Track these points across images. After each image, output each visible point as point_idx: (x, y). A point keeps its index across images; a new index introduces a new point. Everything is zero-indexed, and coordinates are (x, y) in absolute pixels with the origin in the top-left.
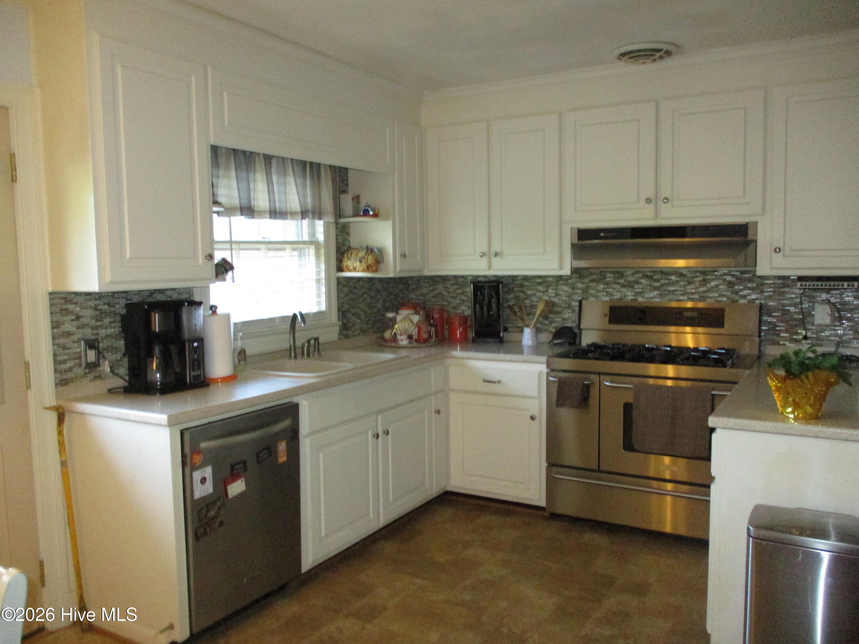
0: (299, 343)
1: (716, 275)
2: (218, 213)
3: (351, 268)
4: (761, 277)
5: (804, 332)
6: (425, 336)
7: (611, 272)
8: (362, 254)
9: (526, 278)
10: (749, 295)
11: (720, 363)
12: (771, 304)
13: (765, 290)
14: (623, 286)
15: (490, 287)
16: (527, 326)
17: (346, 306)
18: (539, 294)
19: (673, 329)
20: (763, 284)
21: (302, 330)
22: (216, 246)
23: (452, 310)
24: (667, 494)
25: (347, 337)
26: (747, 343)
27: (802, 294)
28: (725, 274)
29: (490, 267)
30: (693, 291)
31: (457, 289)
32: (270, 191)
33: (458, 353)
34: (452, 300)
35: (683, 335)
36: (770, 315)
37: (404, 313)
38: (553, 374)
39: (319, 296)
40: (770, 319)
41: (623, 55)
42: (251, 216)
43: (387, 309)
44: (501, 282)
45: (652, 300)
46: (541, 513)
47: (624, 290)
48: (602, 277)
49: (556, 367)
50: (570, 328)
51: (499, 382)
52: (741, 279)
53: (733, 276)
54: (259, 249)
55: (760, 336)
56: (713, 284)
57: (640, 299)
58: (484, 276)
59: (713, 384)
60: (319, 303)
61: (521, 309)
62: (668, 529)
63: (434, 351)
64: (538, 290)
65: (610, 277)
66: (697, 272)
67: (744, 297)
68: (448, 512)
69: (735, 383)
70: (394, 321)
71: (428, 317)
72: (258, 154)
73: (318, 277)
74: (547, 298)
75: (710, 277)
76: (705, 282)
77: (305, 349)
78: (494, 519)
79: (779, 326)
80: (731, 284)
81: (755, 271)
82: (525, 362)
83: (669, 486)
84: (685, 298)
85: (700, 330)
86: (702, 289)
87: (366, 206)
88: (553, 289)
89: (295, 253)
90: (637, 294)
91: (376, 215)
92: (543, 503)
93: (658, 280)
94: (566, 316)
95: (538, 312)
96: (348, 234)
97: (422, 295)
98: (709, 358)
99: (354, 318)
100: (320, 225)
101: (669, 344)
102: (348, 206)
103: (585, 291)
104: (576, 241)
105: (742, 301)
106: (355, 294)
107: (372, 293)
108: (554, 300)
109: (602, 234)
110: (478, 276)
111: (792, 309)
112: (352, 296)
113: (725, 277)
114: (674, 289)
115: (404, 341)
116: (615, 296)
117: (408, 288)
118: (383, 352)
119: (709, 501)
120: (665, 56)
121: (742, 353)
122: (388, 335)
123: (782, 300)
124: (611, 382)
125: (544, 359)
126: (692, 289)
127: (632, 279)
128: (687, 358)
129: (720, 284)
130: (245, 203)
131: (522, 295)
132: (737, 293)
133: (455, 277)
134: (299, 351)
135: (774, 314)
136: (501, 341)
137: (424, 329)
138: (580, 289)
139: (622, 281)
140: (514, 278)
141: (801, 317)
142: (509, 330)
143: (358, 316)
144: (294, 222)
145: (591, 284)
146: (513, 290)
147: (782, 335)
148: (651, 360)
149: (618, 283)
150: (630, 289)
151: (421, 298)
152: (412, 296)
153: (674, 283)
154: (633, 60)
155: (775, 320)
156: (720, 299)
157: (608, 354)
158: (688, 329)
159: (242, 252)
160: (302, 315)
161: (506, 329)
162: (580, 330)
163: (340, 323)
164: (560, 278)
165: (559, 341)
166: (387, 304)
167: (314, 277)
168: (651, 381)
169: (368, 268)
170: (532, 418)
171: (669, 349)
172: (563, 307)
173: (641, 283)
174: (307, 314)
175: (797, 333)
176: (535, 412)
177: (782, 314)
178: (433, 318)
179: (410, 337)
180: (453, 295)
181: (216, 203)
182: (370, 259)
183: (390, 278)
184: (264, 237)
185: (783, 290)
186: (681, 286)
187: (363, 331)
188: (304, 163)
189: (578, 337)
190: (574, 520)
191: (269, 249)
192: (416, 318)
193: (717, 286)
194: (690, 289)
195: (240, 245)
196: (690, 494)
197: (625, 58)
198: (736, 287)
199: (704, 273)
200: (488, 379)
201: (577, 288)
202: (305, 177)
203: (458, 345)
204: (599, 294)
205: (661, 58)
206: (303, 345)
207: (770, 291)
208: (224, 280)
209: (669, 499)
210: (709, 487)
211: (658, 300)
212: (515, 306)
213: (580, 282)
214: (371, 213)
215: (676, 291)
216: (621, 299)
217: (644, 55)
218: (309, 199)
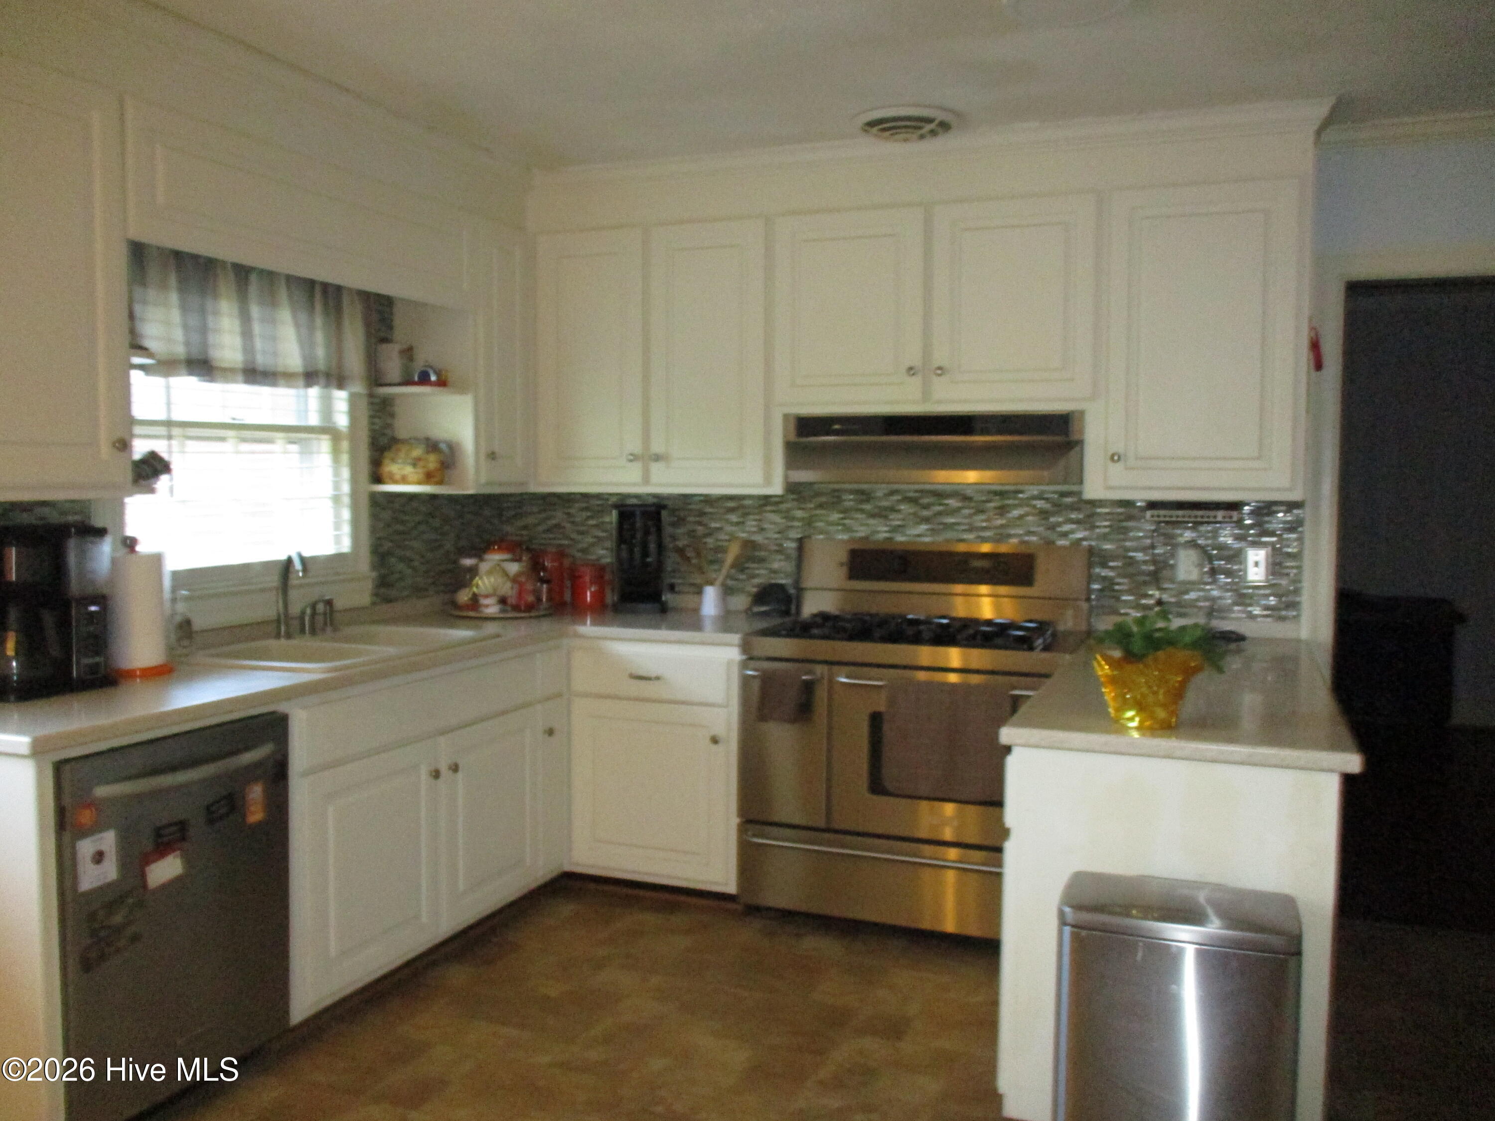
0: (295, 609)
1: (1021, 499)
2: (141, 367)
3: (398, 477)
4: (1093, 503)
5: (1157, 594)
6: (531, 598)
7: (851, 492)
8: (417, 452)
9: (708, 500)
10: (1072, 532)
11: (1025, 643)
12: (1108, 546)
13: (1098, 524)
14: (873, 516)
15: (644, 513)
16: (711, 583)
17: (387, 545)
18: (729, 528)
19: (959, 588)
20: (1092, 515)
21: (301, 586)
22: (137, 430)
23: (579, 555)
24: (948, 867)
25: (389, 600)
26: (1070, 613)
27: (1154, 531)
28: (1034, 498)
29: (646, 480)
30: (984, 524)
31: (588, 518)
32: (247, 334)
33: (588, 629)
34: (580, 537)
35: (976, 598)
36: (1104, 565)
37: (494, 557)
38: (752, 664)
39: (337, 526)
40: (1105, 573)
41: (871, 124)
42: (207, 378)
43: (463, 552)
44: (664, 507)
45: (918, 539)
46: (730, 906)
47: (872, 521)
48: (835, 500)
49: (757, 653)
50: (781, 587)
51: (658, 678)
52: (1060, 505)
53: (1047, 499)
54: (222, 439)
55: (1088, 599)
56: (1016, 513)
57: (900, 538)
58: (637, 496)
59: (1014, 679)
60: (338, 540)
61: (698, 555)
62: (950, 926)
63: (546, 626)
64: (728, 521)
65: (850, 500)
66: (990, 492)
67: (1065, 535)
68: (566, 909)
69: (1047, 676)
70: (473, 571)
71: (536, 566)
72: (223, 263)
73: (336, 493)
74: (744, 535)
75: (1010, 502)
76: (1002, 510)
77: (307, 619)
78: (650, 919)
79: (1118, 584)
80: (1044, 514)
81: (1079, 493)
82: (703, 643)
83: (953, 853)
84: (971, 536)
85: (1003, 590)
86: (1000, 522)
87: (426, 366)
88: (755, 520)
89: (294, 448)
90: (896, 529)
91: (442, 383)
92: (731, 888)
93: (926, 507)
94: (776, 566)
95: (730, 558)
96: (392, 415)
97: (525, 527)
98: (1009, 636)
99: (401, 566)
100: (341, 399)
101: (944, 613)
102: (393, 367)
103: (809, 522)
104: (792, 437)
105: (1062, 542)
106: (403, 522)
107: (437, 523)
108: (754, 538)
109: (837, 427)
110: (629, 496)
111: (1139, 556)
112: (400, 528)
113: (1034, 502)
114: (952, 520)
115: (491, 608)
116: (857, 531)
117: (500, 515)
118: (452, 626)
119: (999, 875)
120: (940, 130)
121: (1061, 627)
122: (463, 597)
123: (1124, 540)
124: (847, 677)
125: (736, 638)
126: (983, 521)
127: (885, 503)
128: (974, 637)
129: (1027, 514)
130: (195, 353)
131: (700, 528)
132: (1052, 528)
133: (586, 496)
134: (296, 623)
135: (1111, 564)
136: (664, 609)
137: (529, 587)
138: (799, 520)
139: (867, 507)
140: (686, 498)
141: (1152, 568)
142: (677, 589)
143: (408, 561)
144: (291, 392)
145: (818, 512)
146: (684, 519)
147: (1124, 598)
148: (917, 640)
149: (862, 511)
150: (881, 520)
151: (524, 532)
152: (508, 528)
153: (955, 512)
154: (887, 134)
155: (1111, 574)
156: (1026, 538)
157: (844, 630)
158: (984, 589)
159: (189, 443)
160: (303, 560)
161: (672, 588)
162: (800, 590)
163: (374, 574)
164: (766, 500)
165: (763, 609)
166: (463, 543)
167: (330, 491)
168: (922, 676)
169: (429, 478)
170: (715, 740)
171: (945, 621)
172: (770, 551)
173: (899, 511)
174: (314, 559)
175: (1146, 596)
176: (719, 730)
177: (1124, 564)
178: (544, 569)
179: (503, 601)
180: (582, 528)
181: (138, 348)
182: (432, 462)
183: (471, 496)
184: (234, 417)
185: (1125, 524)
186: (965, 517)
187: (419, 591)
188: (311, 284)
189: (794, 601)
190: (786, 916)
191: (244, 440)
192: (514, 568)
193: (1021, 517)
194: (979, 520)
195: (186, 429)
196: (983, 864)
197: (875, 130)
198: (1052, 519)
199: (1001, 494)
200: (642, 673)
201: (793, 519)
202: (312, 307)
203: (586, 616)
204: (831, 528)
205: (933, 133)
206: (303, 613)
207: (1105, 527)
208: (152, 491)
209: (950, 876)
210: (999, 850)
211: (927, 539)
212: (688, 549)
213: (800, 509)
214: (433, 378)
215: (958, 524)
216: (866, 538)
217: (906, 127)
218: (320, 352)
